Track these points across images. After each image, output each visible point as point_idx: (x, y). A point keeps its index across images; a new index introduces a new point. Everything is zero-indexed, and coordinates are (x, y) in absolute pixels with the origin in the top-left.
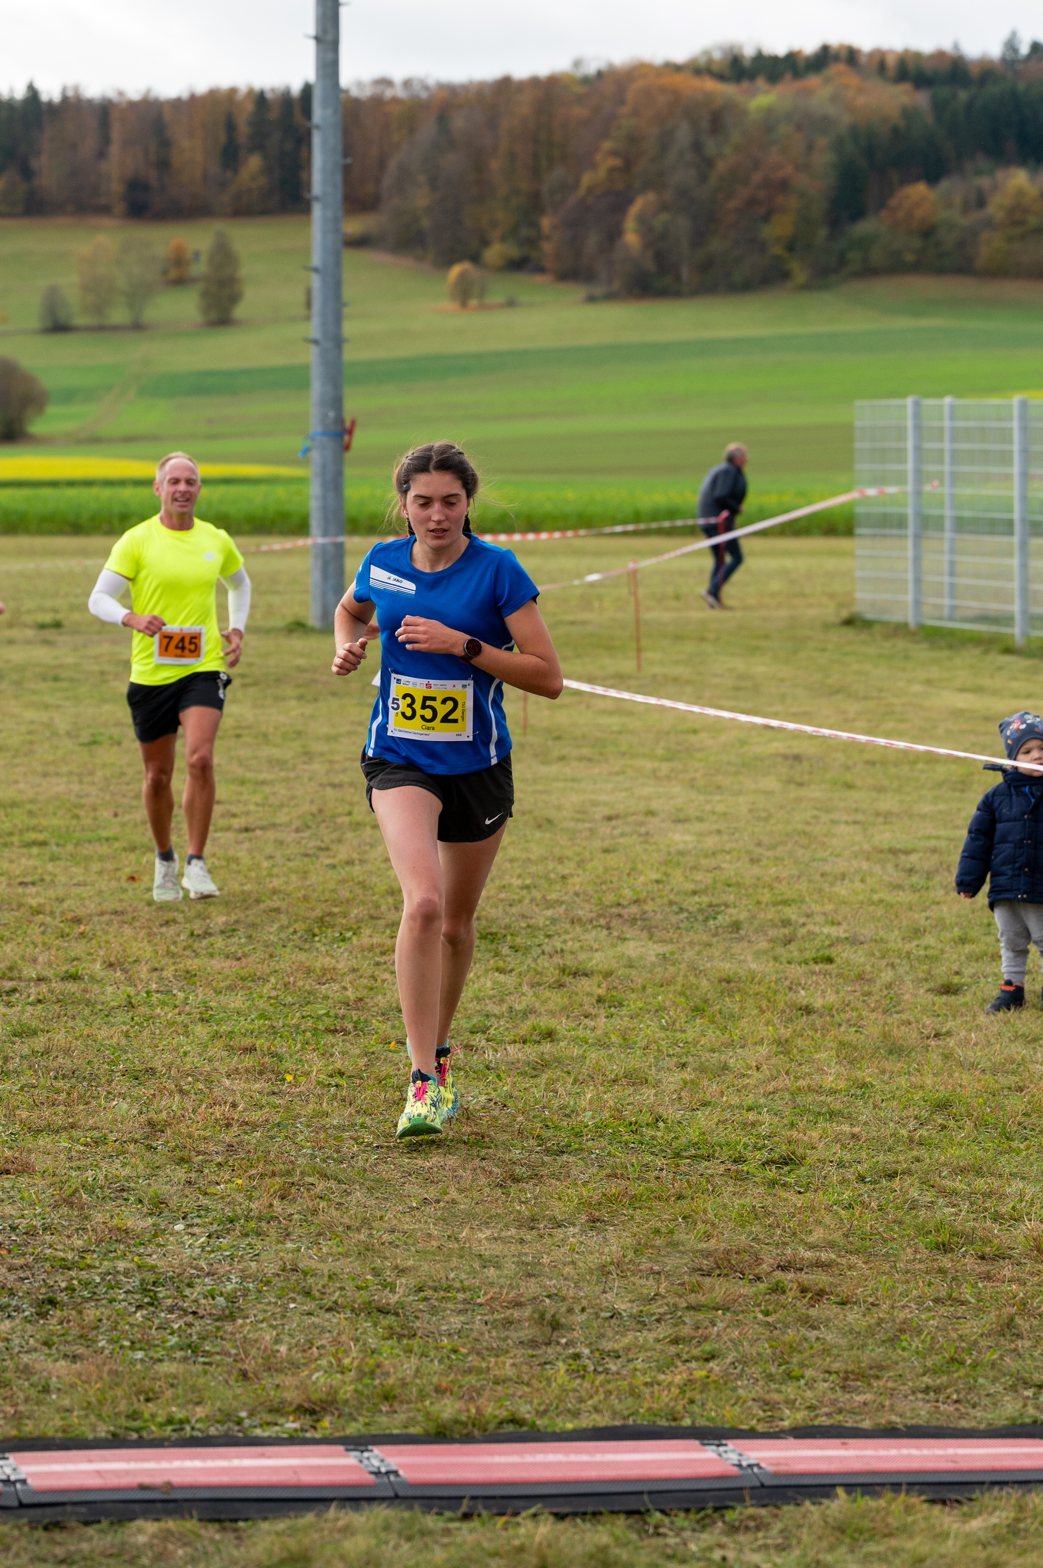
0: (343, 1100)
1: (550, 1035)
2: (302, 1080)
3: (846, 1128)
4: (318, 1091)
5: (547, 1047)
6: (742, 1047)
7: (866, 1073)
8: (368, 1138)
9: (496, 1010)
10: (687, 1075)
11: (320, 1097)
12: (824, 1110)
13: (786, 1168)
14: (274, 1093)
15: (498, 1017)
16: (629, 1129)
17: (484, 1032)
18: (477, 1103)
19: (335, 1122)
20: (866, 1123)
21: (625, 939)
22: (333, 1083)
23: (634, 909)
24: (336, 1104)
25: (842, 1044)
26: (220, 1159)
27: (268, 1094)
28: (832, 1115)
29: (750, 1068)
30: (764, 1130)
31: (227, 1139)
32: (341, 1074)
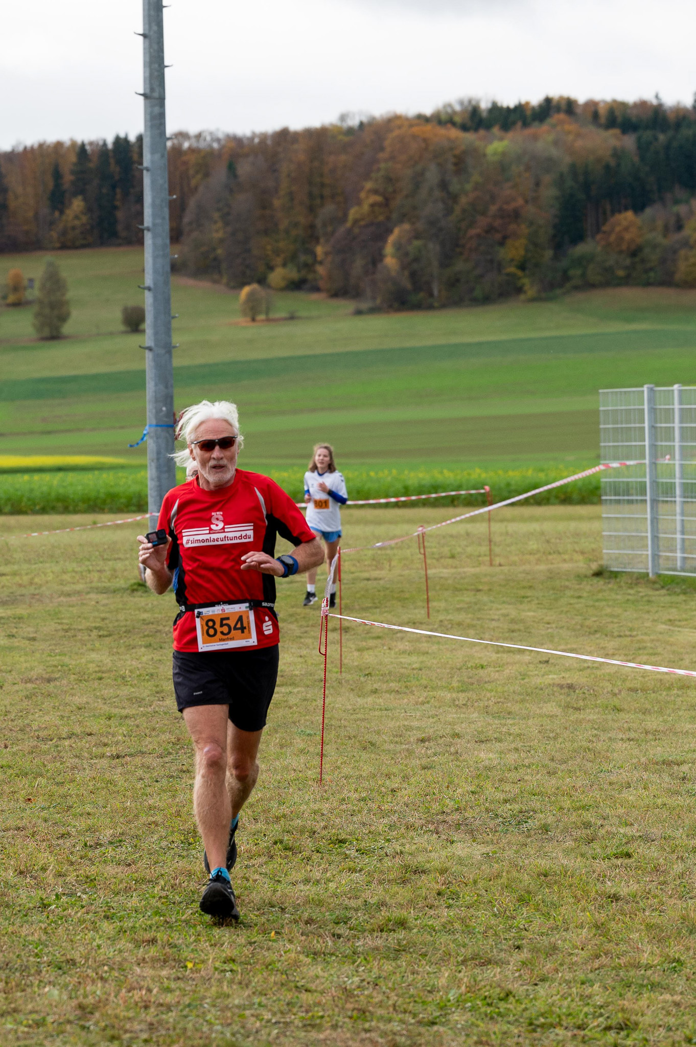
0: (240, 983)
1: (402, 924)
2: (201, 966)
3: (668, 997)
4: (217, 975)
5: (401, 934)
6: (566, 930)
7: (675, 950)
8: (267, 1016)
9: (353, 903)
10: (525, 955)
11: (220, 981)
12: (645, 982)
13: (623, 1033)
14: (179, 978)
15: (357, 910)
16: (485, 1002)
17: (346, 923)
18: (352, 983)
19: (237, 1002)
20: (682, 993)
21: (452, 843)
22: (228, 968)
23: (456, 816)
24: (235, 987)
25: (649, 927)
26: (145, 1036)
27: (175, 980)
28: (654, 986)
29: (577, 948)
30: (599, 1000)
31: (149, 1019)
32: (234, 961)
